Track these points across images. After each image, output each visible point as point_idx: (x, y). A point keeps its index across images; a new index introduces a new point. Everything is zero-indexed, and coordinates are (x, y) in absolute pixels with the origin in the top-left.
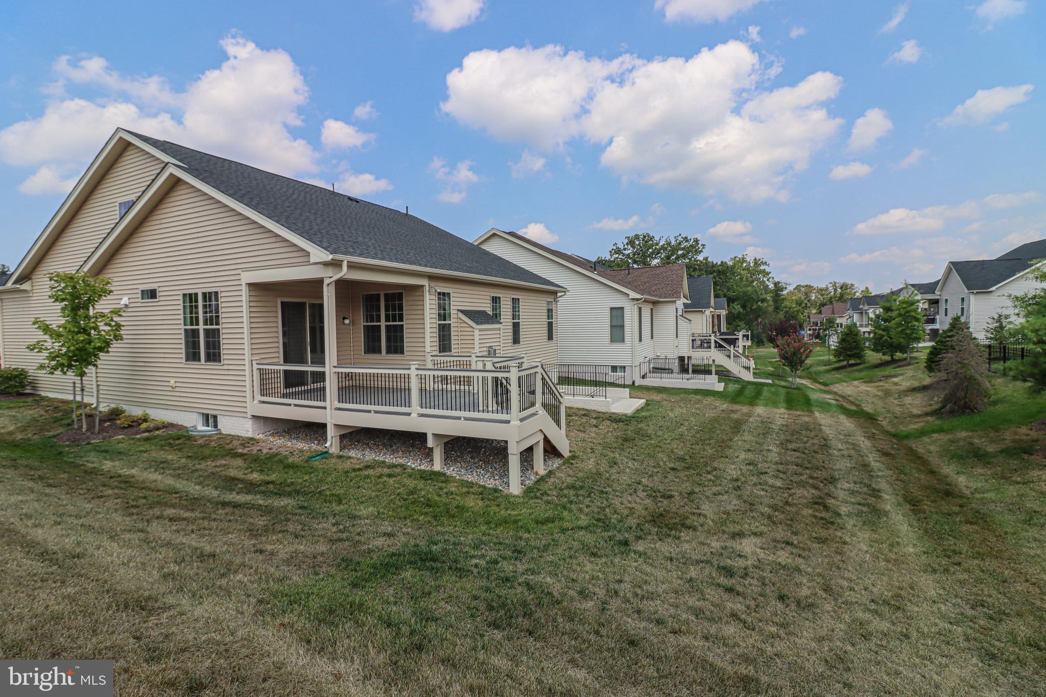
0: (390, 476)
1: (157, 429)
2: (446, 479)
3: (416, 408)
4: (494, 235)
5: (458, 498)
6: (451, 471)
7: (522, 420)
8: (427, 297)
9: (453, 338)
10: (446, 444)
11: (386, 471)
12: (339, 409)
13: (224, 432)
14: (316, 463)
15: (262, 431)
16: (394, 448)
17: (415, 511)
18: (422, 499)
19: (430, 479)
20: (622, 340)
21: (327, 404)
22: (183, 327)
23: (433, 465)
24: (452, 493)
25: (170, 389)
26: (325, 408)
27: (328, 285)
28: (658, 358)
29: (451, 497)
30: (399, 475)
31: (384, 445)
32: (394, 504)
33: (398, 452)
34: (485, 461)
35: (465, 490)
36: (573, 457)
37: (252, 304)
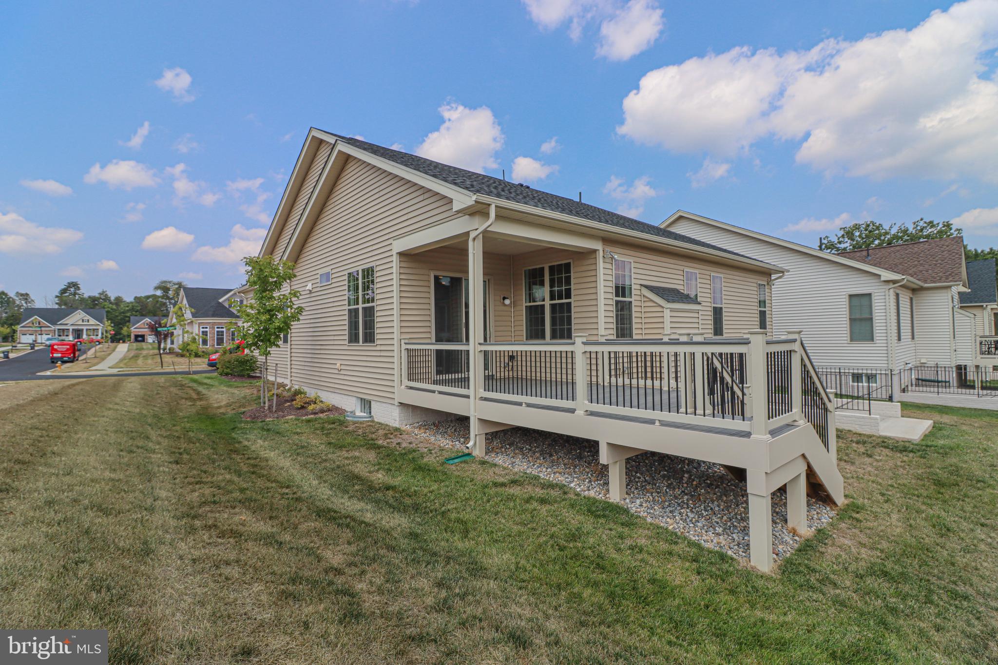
0: (543, 501)
1: (322, 411)
2: (631, 522)
3: (582, 403)
4: (681, 217)
5: (652, 560)
6: (638, 506)
7: (773, 433)
8: (601, 264)
9: (634, 320)
10: (628, 461)
11: (539, 492)
12: (486, 399)
13: (376, 420)
14: (452, 468)
15: (411, 422)
16: (555, 458)
17: (576, 575)
18: (589, 552)
19: (604, 516)
20: (870, 337)
21: (471, 392)
22: (347, 307)
23: (608, 491)
24: (641, 551)
25: (336, 372)
26: (468, 397)
27: (474, 239)
28: (923, 366)
29: (640, 557)
30: (556, 502)
31: (542, 453)
32: (544, 553)
33: (558, 465)
34: (692, 496)
35: (663, 546)
36: (855, 508)
37: (403, 277)
